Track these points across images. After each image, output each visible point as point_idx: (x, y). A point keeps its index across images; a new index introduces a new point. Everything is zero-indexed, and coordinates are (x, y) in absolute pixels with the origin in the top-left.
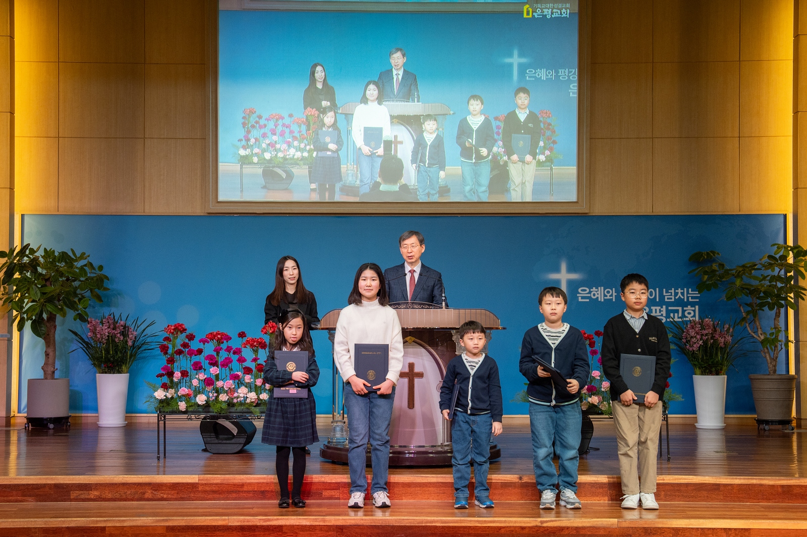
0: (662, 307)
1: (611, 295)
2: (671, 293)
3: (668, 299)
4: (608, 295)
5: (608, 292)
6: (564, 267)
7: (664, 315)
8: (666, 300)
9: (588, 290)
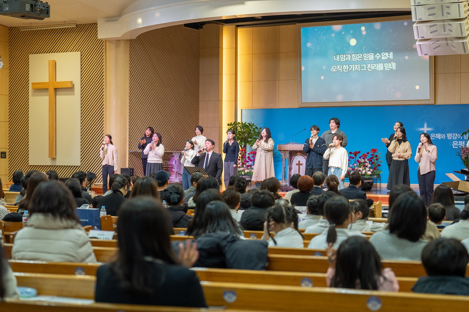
0: (463, 142)
1: (444, 137)
2: (467, 136)
3: (466, 138)
4: (442, 137)
5: (442, 136)
6: (425, 125)
7: (464, 145)
8: (465, 139)
9: (435, 135)
